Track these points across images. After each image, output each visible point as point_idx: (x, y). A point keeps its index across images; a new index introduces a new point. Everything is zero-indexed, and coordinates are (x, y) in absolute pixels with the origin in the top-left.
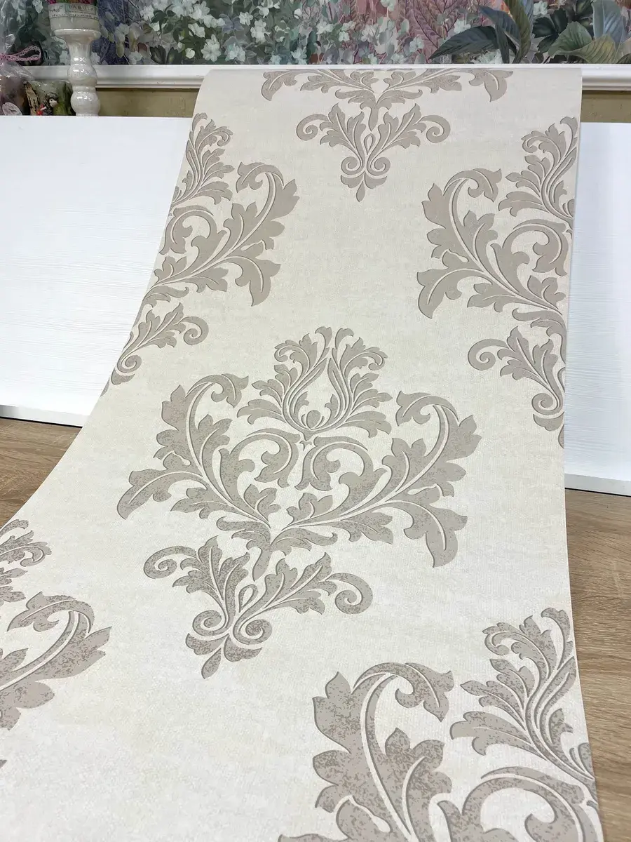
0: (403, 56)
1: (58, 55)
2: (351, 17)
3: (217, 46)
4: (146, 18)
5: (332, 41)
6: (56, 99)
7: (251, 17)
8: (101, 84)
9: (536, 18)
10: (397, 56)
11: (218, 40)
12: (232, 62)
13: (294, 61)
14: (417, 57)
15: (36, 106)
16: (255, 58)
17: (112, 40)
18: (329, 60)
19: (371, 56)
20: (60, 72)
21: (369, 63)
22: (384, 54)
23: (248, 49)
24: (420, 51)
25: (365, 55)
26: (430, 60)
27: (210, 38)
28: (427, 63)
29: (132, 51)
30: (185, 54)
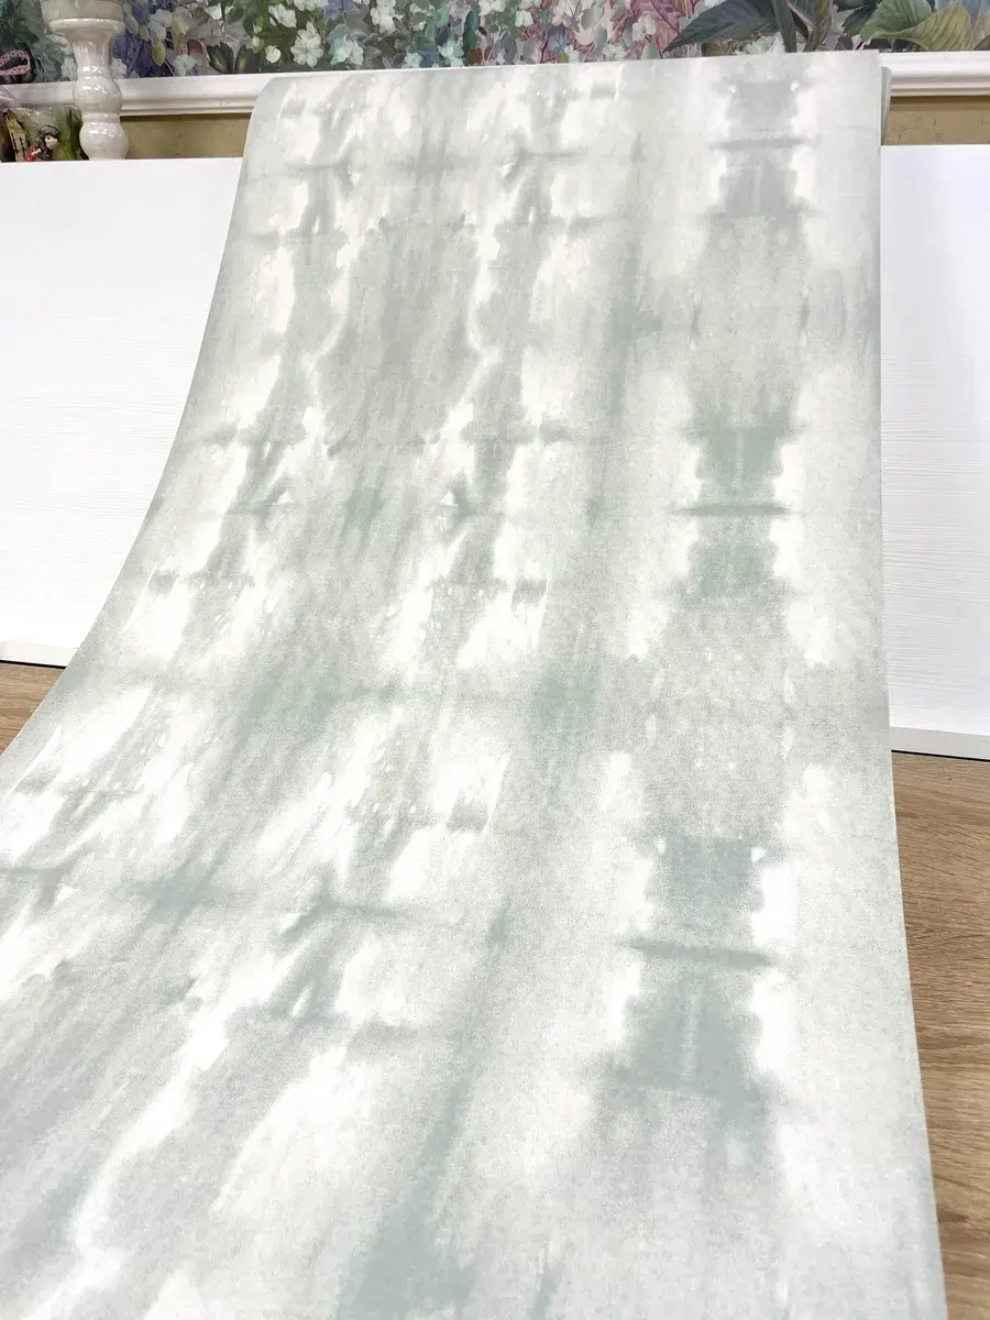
0: (621, 48)
1: (58, 65)
3: (316, 41)
5: (505, 26)
6: (55, 137)
8: (130, 109)
10: (611, 49)
11: (319, 31)
12: (342, 66)
13: (444, 62)
14: (646, 49)
15: (23, 149)
16: (380, 58)
17: (146, 37)
18: (500, 58)
19: (569, 50)
20: (61, 93)
21: (567, 61)
22: (591, 45)
23: (367, 44)
24: (649, 38)
25: (558, 49)
26: (667, 53)
27: (305, 28)
28: (661, 58)
29: (177, 54)
30: (265, 55)
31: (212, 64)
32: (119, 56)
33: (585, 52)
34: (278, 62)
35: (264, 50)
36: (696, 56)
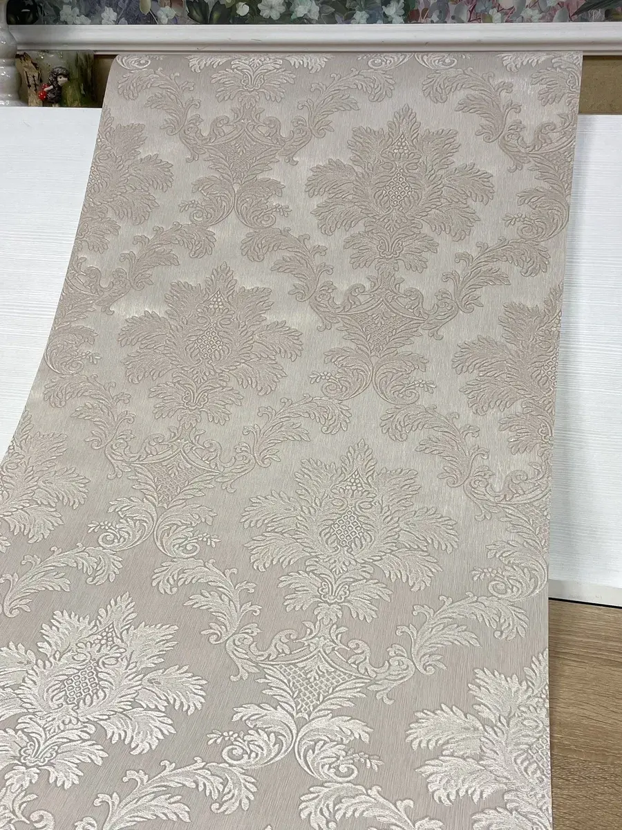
0: (537, 11)
1: (57, 11)
6: (65, 76)
10: (529, 12)
12: (301, 21)
13: (387, 20)
14: (557, 13)
15: (36, 85)
16: (333, 15)
18: (435, 17)
19: (493, 12)
21: (492, 22)
22: (510, 9)
23: (323, 3)
24: (561, 5)
25: (485, 11)
26: (576, 17)
28: (571, 20)
29: (162, 7)
30: (236, 9)
31: (190, 15)
32: (110, 6)
33: (506, 14)
34: (246, 15)
35: (234, 5)
36: (600, 20)
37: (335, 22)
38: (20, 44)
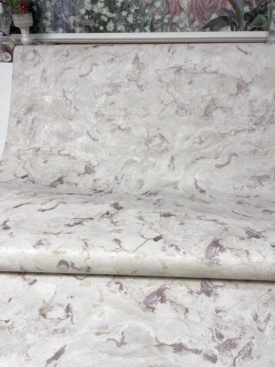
0: (190, 29)
1: (45, 29)
2: (169, 13)
3: (113, 25)
4: (82, 13)
5: (161, 23)
7: (127, 13)
9: (245, 13)
10: (188, 29)
11: (113, 23)
12: (119, 32)
13: (145, 31)
14: (196, 29)
16: (129, 29)
17: (68, 22)
18: (160, 31)
19: (177, 29)
20: (47, 37)
21: (177, 32)
22: (183, 27)
23: (126, 26)
24: (197, 26)
25: (175, 28)
26: (202, 30)
27: (110, 22)
28: (200, 31)
29: (76, 27)
30: (99, 28)
31: (85, 30)
32: (61, 27)
33: (181, 29)
34: (102, 30)
37: (129, 32)
38: (33, 40)
